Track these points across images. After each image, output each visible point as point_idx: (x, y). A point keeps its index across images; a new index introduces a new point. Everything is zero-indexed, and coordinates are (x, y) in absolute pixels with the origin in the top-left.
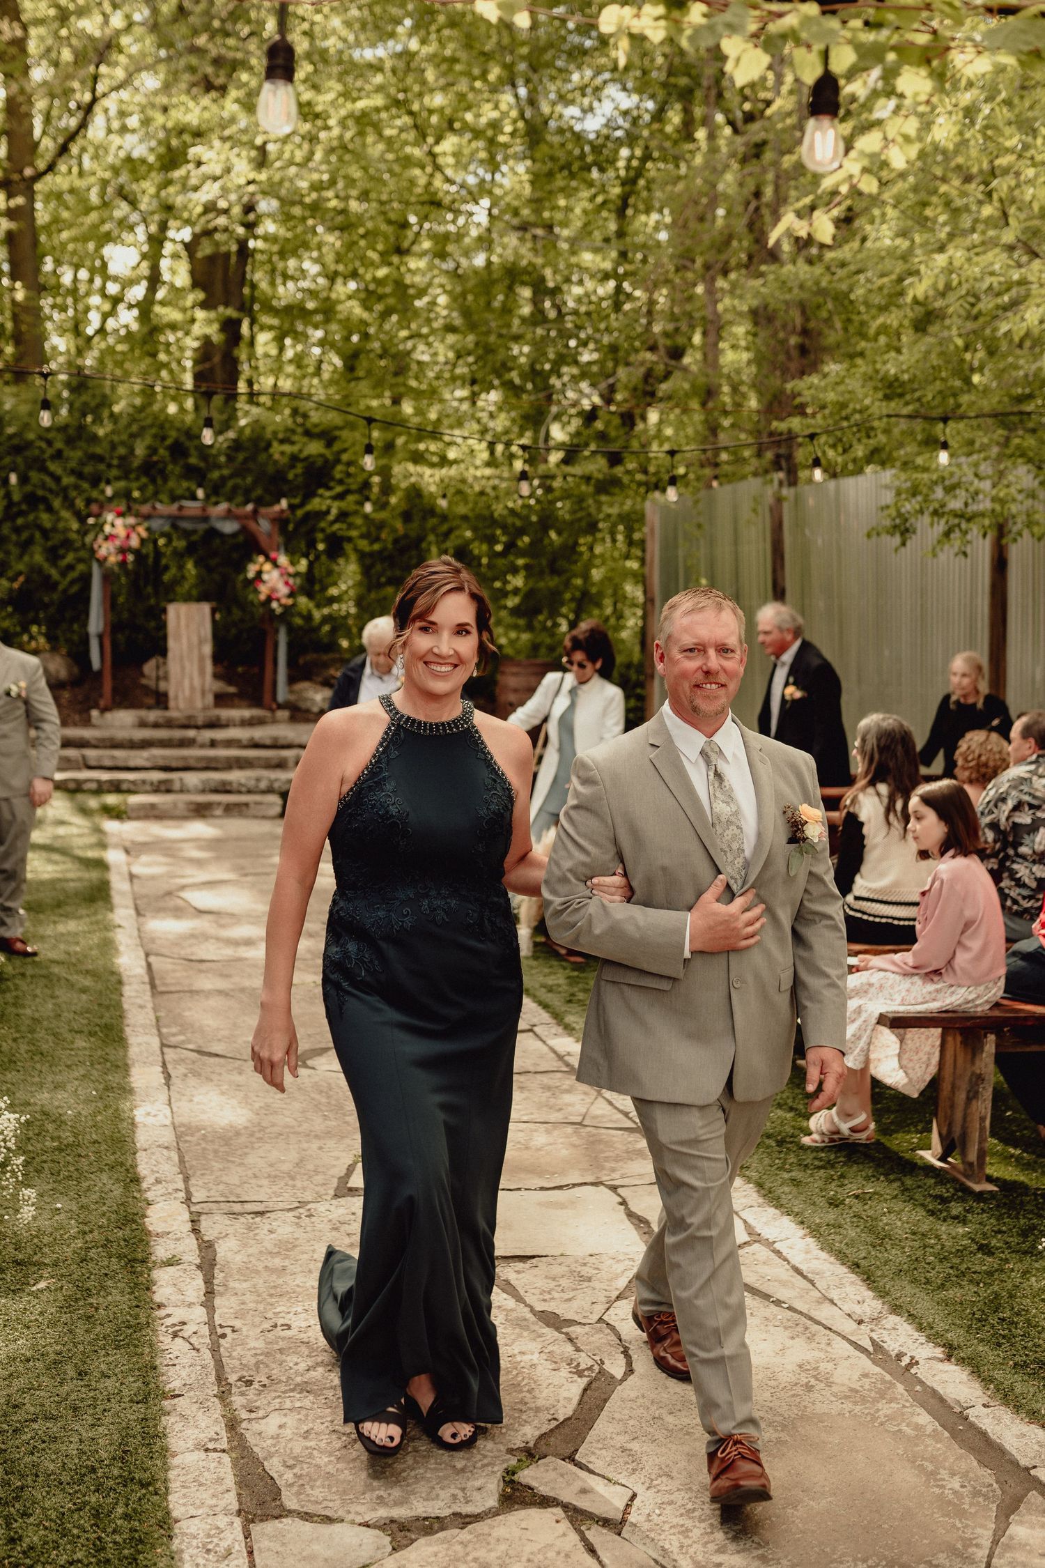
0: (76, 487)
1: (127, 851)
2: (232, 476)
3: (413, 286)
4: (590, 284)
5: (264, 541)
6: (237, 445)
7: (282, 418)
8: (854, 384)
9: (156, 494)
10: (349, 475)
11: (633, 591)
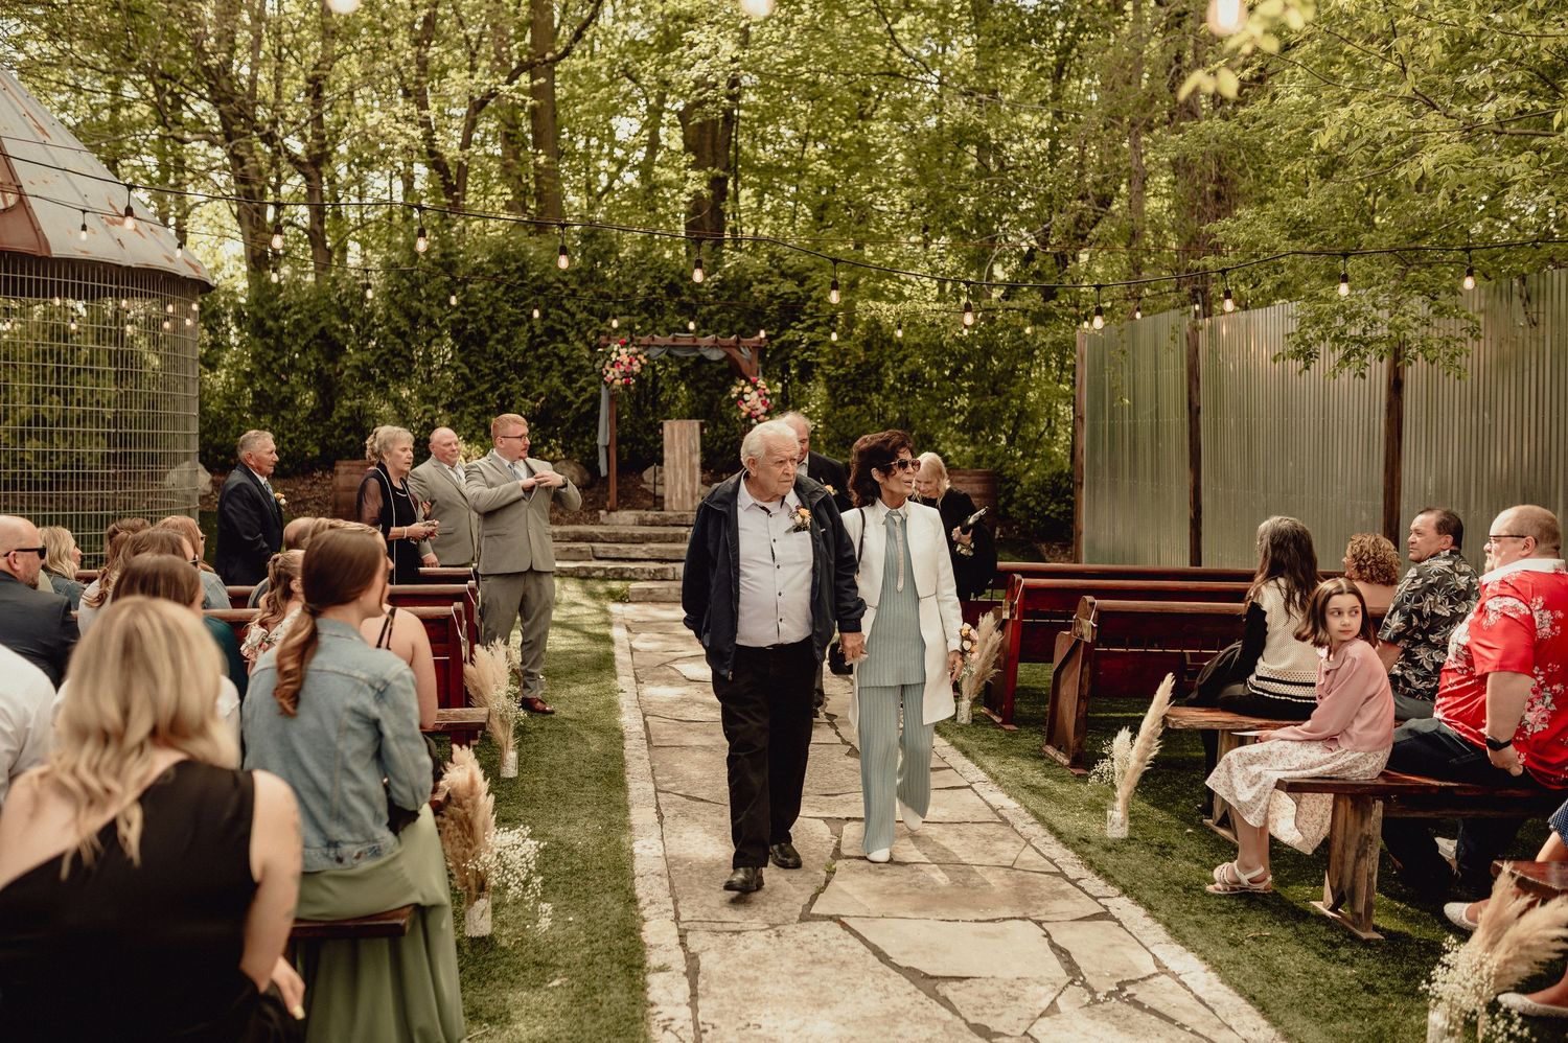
0: (588, 321)
1: (629, 629)
2: (718, 311)
3: (874, 145)
4: (1028, 143)
5: (744, 366)
6: (723, 285)
7: (761, 262)
8: (1263, 225)
9: (654, 326)
10: (818, 309)
11: (1065, 410)
